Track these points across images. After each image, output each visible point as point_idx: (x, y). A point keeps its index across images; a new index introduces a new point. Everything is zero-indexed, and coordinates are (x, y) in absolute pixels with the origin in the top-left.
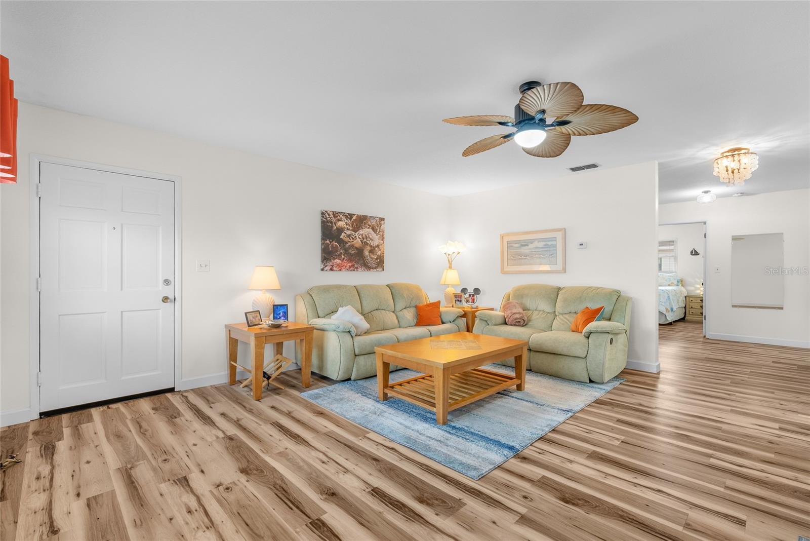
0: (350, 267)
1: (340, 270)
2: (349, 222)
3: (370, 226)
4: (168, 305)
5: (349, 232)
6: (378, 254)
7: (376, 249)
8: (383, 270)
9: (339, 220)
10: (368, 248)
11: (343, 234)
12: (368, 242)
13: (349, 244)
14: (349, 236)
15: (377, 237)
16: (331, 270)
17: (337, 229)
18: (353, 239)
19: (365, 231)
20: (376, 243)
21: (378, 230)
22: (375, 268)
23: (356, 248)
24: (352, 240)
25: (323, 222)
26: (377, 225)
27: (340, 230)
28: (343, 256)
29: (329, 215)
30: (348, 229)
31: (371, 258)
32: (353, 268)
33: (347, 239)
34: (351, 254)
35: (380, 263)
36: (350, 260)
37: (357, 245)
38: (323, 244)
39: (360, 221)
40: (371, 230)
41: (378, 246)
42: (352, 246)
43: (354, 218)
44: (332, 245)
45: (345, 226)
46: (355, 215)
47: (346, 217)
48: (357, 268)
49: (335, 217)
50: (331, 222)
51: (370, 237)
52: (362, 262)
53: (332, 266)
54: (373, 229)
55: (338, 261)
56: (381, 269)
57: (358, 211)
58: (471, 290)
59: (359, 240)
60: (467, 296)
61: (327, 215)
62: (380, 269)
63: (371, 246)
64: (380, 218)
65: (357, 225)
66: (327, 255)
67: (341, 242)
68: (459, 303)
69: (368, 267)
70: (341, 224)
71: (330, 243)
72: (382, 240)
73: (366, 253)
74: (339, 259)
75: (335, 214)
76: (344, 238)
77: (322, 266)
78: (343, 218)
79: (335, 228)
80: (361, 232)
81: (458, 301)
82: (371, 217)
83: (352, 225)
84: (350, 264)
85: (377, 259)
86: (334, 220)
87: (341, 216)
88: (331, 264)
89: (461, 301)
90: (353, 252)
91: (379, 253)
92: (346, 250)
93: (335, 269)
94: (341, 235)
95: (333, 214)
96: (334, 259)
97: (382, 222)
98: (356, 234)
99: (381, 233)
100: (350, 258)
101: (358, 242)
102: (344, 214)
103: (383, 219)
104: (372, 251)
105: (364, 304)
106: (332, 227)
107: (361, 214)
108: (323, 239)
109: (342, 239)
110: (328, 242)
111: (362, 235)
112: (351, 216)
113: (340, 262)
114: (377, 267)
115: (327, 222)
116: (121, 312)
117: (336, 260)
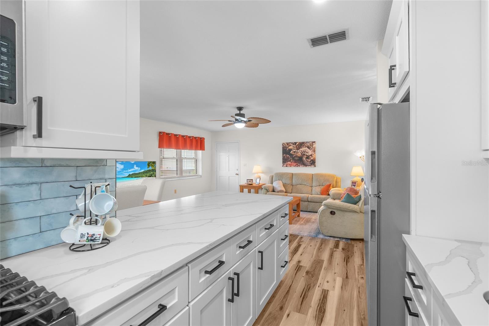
0: (295, 165)
1: (291, 166)
2: (295, 146)
3: (306, 146)
4: (238, 176)
5: (294, 150)
6: (311, 159)
7: (310, 156)
8: (315, 166)
9: (289, 146)
10: (305, 156)
11: (292, 151)
12: (305, 154)
13: (295, 155)
14: (295, 152)
15: (310, 151)
16: (286, 166)
17: (289, 149)
18: (297, 153)
19: (303, 149)
20: (310, 154)
21: (311, 148)
22: (310, 166)
23: (299, 157)
24: (296, 153)
25: (283, 147)
26: (311, 145)
27: (290, 150)
28: (292, 161)
29: (285, 144)
30: (294, 149)
31: (307, 161)
32: (297, 165)
33: (294, 153)
35: (313, 163)
37: (299, 156)
38: (283, 156)
39: (301, 144)
40: (307, 148)
41: (311, 155)
42: (296, 156)
43: (297, 144)
44: (287, 157)
45: (293, 148)
47: (293, 144)
48: (299, 166)
49: (288, 145)
50: (286, 147)
51: (306, 151)
52: (302, 163)
53: (287, 165)
54: (308, 147)
55: (289, 163)
56: (314, 166)
57: (299, 140)
59: (300, 153)
62: (313, 166)
63: (307, 155)
64: (312, 142)
65: (298, 147)
66: (285, 161)
67: (291, 155)
68: (353, 186)
69: (305, 165)
70: (290, 147)
71: (286, 155)
72: (314, 152)
73: (304, 159)
74: (290, 162)
75: (288, 144)
76: (292, 153)
77: (283, 165)
78: (292, 145)
79: (288, 149)
80: (301, 150)
82: (307, 142)
84: (296, 164)
85: (311, 161)
86: (287, 146)
87: (291, 144)
88: (286, 164)
90: (297, 159)
91: (312, 158)
92: (293, 158)
93: (288, 166)
95: (287, 144)
96: (288, 162)
97: (314, 143)
98: (298, 151)
99: (313, 149)
100: (296, 161)
101: (299, 154)
102: (292, 143)
103: (314, 142)
104: (308, 157)
105: (294, 181)
106: (287, 149)
107: (301, 142)
108: (283, 154)
109: (291, 153)
110: (285, 155)
111: (302, 151)
112: (296, 143)
113: (290, 163)
114: (311, 165)
115: (284, 147)
116: (229, 177)
117: (288, 163)
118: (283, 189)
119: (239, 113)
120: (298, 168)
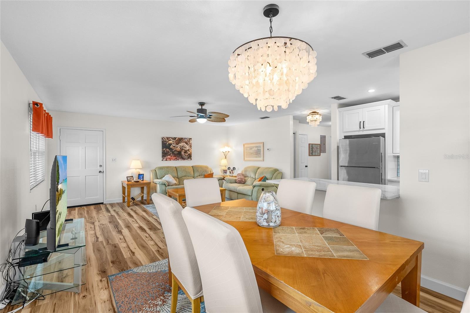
0: (175, 159)
1: (170, 160)
2: (174, 141)
3: (184, 142)
4: (101, 174)
5: (174, 145)
7: (188, 151)
8: (191, 160)
9: (169, 141)
10: (184, 151)
11: (171, 146)
12: (183, 148)
13: (174, 150)
14: (174, 146)
15: (188, 146)
16: (166, 160)
17: (169, 144)
19: (182, 144)
20: (187, 149)
21: (188, 143)
22: (187, 159)
23: (178, 151)
24: (176, 148)
25: (162, 141)
26: (188, 141)
27: (170, 144)
28: (171, 155)
29: (165, 139)
30: (174, 144)
31: (185, 155)
32: (176, 159)
33: (173, 148)
34: (175, 154)
35: (190, 157)
36: (175, 156)
37: (178, 150)
38: (162, 150)
39: (180, 140)
40: (185, 144)
41: (188, 150)
42: (176, 150)
43: (177, 139)
44: (166, 151)
45: (173, 143)
46: (177, 138)
47: (173, 139)
48: (178, 159)
49: (168, 139)
50: (166, 142)
51: (184, 146)
52: (180, 157)
53: (167, 159)
55: (169, 157)
57: (178, 136)
58: (232, 168)
59: (179, 148)
60: (230, 170)
61: (164, 139)
63: (185, 150)
64: (189, 138)
65: (178, 142)
66: (164, 155)
67: (171, 149)
68: (225, 173)
69: (183, 159)
70: (170, 142)
71: (166, 149)
72: (191, 147)
73: (183, 153)
75: (168, 138)
77: (162, 159)
78: (172, 139)
80: (180, 144)
82: (185, 138)
83: (176, 142)
84: (175, 158)
85: (188, 155)
86: (167, 141)
87: (170, 139)
88: (166, 158)
90: (176, 153)
91: (189, 153)
92: (173, 152)
94: (170, 146)
95: (167, 138)
96: (167, 156)
97: (191, 140)
98: (178, 146)
99: (190, 145)
100: (175, 155)
101: (178, 149)
102: (172, 138)
103: (191, 139)
104: (186, 152)
105: (179, 174)
106: (166, 143)
107: (180, 137)
108: (162, 148)
109: (171, 148)
110: (164, 149)
111: (181, 146)
112: (175, 138)
113: (170, 157)
114: (188, 159)
115: (164, 141)
116: (85, 176)
117: (168, 156)
120: (177, 161)
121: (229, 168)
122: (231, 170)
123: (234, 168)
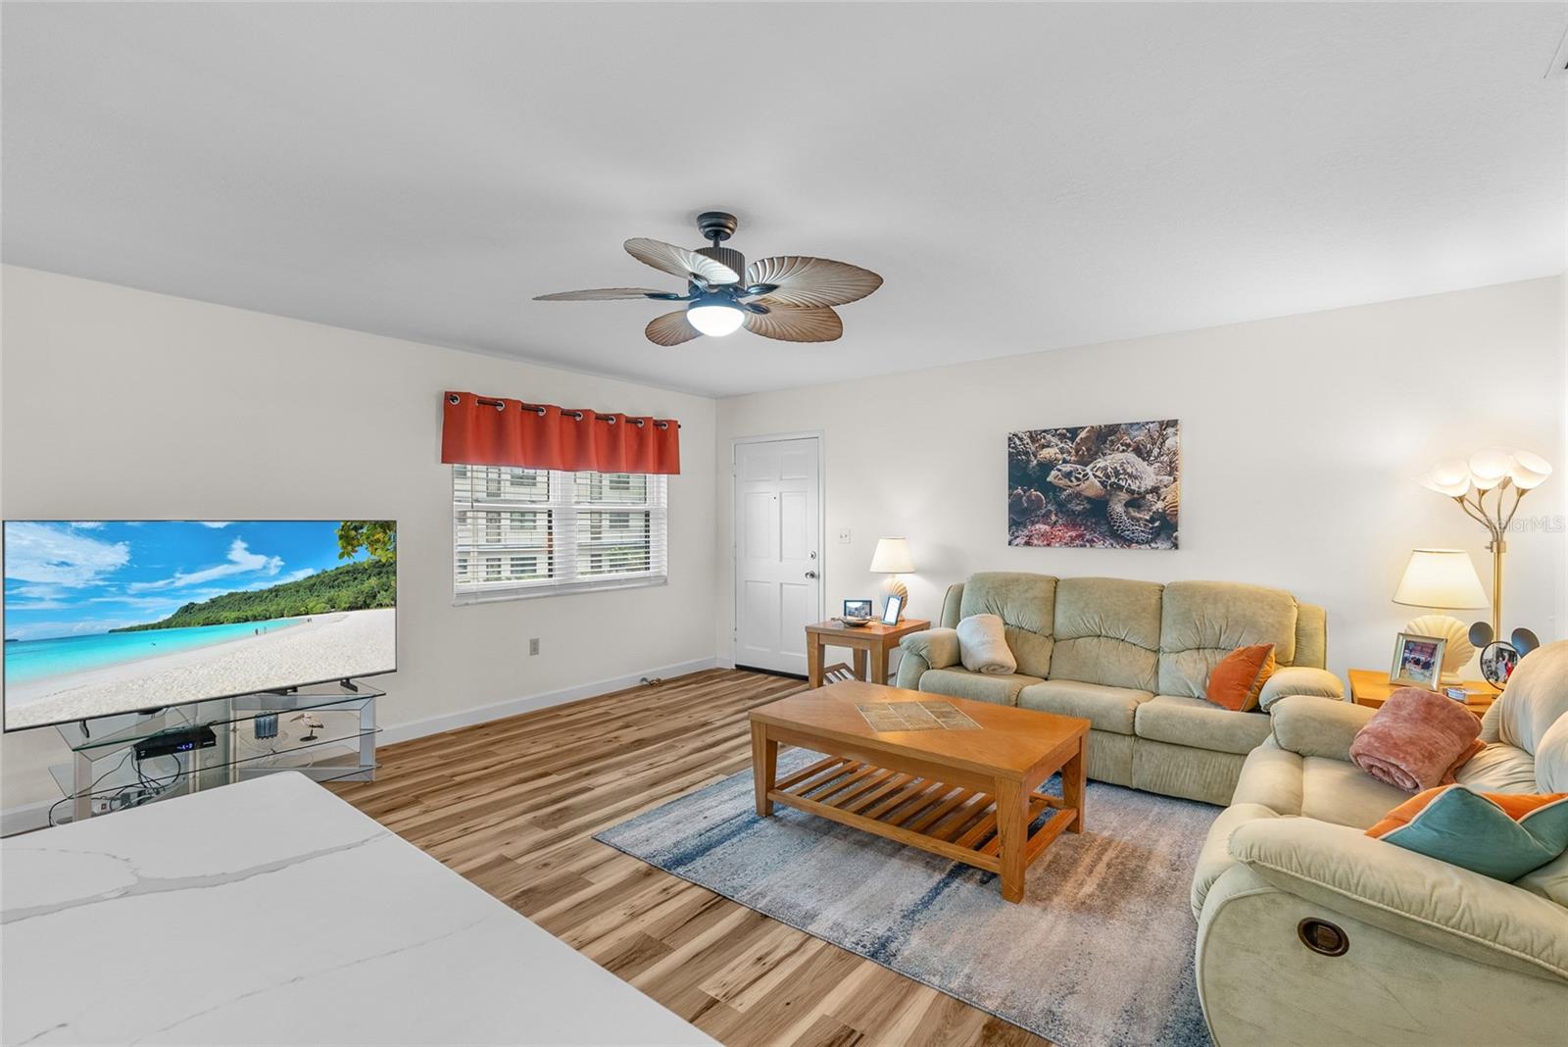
0: (1073, 539)
1: (1048, 545)
2: (1069, 445)
3: (1128, 446)
4: (813, 581)
5: (1067, 468)
6: (1154, 508)
7: (1149, 497)
8: (1176, 546)
9: (1043, 447)
10: (1124, 496)
11: (1054, 473)
12: (1122, 483)
13: (1069, 491)
14: (1068, 475)
15: (1150, 469)
16: (1028, 544)
17: (1040, 464)
18: (1078, 479)
19: (1110, 460)
20: (1148, 482)
21: (1156, 451)
22: (1148, 542)
23: (1089, 499)
24: (1075, 483)
25: (1010, 454)
26: (1153, 440)
27: (1047, 466)
28: (1053, 518)
29: (1021, 439)
30: (1065, 461)
31: (1133, 518)
32: (1081, 541)
33: (1064, 482)
34: (1073, 511)
35: (1165, 528)
36: (1074, 526)
37: (1090, 493)
38: (1010, 495)
39: (1104, 437)
40: (1131, 456)
41: (1155, 490)
42: (1078, 495)
43: (1083, 435)
44: (1029, 497)
45: (1059, 456)
46: (1083, 428)
47: (1062, 437)
48: (1091, 542)
49: (1034, 440)
50: (1027, 453)
51: (1129, 470)
52: (1104, 528)
53: (1030, 537)
54: (1139, 451)
55: (1042, 527)
56: (1167, 545)
57: (1091, 416)
58: (1506, 636)
59: (1096, 482)
60: (1490, 653)
61: (1018, 442)
62: (1162, 544)
63: (1131, 492)
64: (1161, 423)
65: (1088, 450)
66: (1020, 517)
67: (1051, 489)
68: (1417, 669)
69: (1120, 538)
70: (1047, 453)
71: (1025, 492)
72: (1170, 474)
73: (1118, 508)
74: (1045, 524)
75: (1034, 436)
76: (1056, 482)
77: (1009, 538)
78: (1055, 440)
79: (1035, 462)
80: (1101, 463)
81: (1417, 662)
82: (1132, 425)
83: (1077, 452)
84: (1074, 534)
85: (1152, 520)
86: (1032, 448)
87: (1049, 437)
88: (1026, 532)
89: (1427, 666)
90: (1080, 508)
91: (1160, 505)
92: (1061, 507)
93: (1035, 542)
94: (1049, 474)
95: (1031, 437)
96: (1033, 523)
97: (1170, 430)
98: (1088, 469)
99: (1165, 458)
100: (1073, 520)
101: (1092, 486)
102: (1055, 432)
103: (1174, 423)
104: (1136, 501)
105: (1060, 619)
106: (1028, 461)
107: (1103, 424)
108: (1010, 487)
109: (1050, 482)
110: (1020, 491)
111: (1105, 468)
112: (1074, 432)
113: (1047, 528)
114: (1153, 540)
115: (1019, 453)
116: (781, 584)
117: (1037, 526)
118: (1007, 657)
119: (712, 246)
120: (1087, 551)
121: (1480, 633)
122: (1500, 652)
123: (1526, 639)
